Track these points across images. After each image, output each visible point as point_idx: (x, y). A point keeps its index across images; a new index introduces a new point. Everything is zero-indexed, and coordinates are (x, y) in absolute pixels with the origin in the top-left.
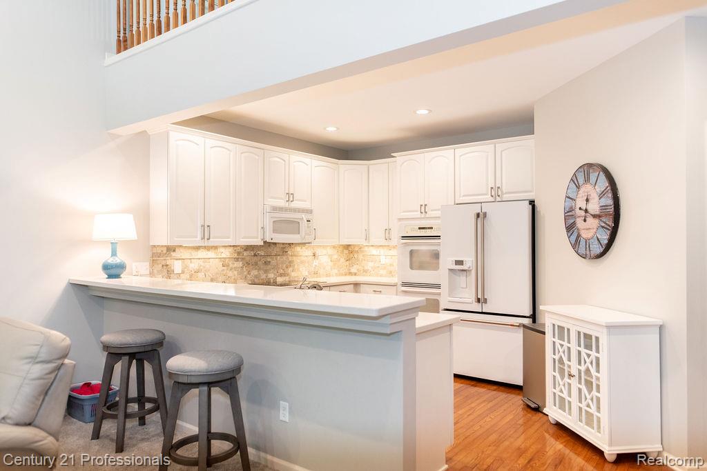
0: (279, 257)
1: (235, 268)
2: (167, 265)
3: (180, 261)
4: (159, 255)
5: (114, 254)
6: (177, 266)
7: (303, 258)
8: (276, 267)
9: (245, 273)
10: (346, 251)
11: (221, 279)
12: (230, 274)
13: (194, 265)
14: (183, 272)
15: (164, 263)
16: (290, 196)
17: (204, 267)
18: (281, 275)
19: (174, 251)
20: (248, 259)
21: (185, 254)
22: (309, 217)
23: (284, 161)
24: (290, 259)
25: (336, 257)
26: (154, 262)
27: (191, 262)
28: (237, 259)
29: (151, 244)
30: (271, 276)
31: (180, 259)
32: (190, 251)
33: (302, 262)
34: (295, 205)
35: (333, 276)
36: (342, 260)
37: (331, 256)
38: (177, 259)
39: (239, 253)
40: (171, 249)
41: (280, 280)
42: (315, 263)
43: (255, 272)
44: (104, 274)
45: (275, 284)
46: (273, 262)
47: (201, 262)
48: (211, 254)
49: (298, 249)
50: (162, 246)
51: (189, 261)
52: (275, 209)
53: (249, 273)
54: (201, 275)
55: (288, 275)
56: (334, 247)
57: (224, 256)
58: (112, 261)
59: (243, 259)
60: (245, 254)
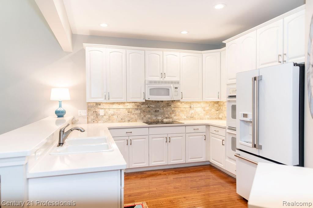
0: (165, 108)
1: (136, 114)
2: (96, 112)
3: (103, 110)
4: (92, 107)
5: (60, 106)
6: (101, 112)
7: (182, 109)
8: (163, 114)
9: (143, 116)
10: (217, 105)
11: (127, 119)
12: (133, 116)
13: (111, 112)
14: (105, 115)
15: (94, 110)
16: (163, 75)
17: (117, 113)
18: (167, 118)
19: (100, 105)
20: (144, 109)
21: (106, 106)
22: (176, 86)
23: (160, 55)
24: (173, 109)
25: (207, 108)
26: (89, 110)
27: (109, 110)
28: (137, 109)
29: (87, 102)
30: (160, 118)
31: (103, 109)
32: (109, 105)
33: (182, 111)
34: (167, 79)
35: (205, 119)
36: (213, 110)
37: (204, 108)
38: (101, 109)
39: (138, 106)
40: (98, 104)
41: (165, 120)
42: (191, 112)
43: (149, 116)
44: (56, 115)
45: (162, 122)
46: (161, 111)
47: (115, 110)
48: (121, 106)
49: (179, 104)
50: (93, 103)
51: (108, 110)
52: (151, 82)
53: (145, 116)
54: (115, 117)
55: (171, 118)
56: (207, 102)
57: (128, 107)
58: (59, 109)
59: (141, 109)
60: (142, 106)
